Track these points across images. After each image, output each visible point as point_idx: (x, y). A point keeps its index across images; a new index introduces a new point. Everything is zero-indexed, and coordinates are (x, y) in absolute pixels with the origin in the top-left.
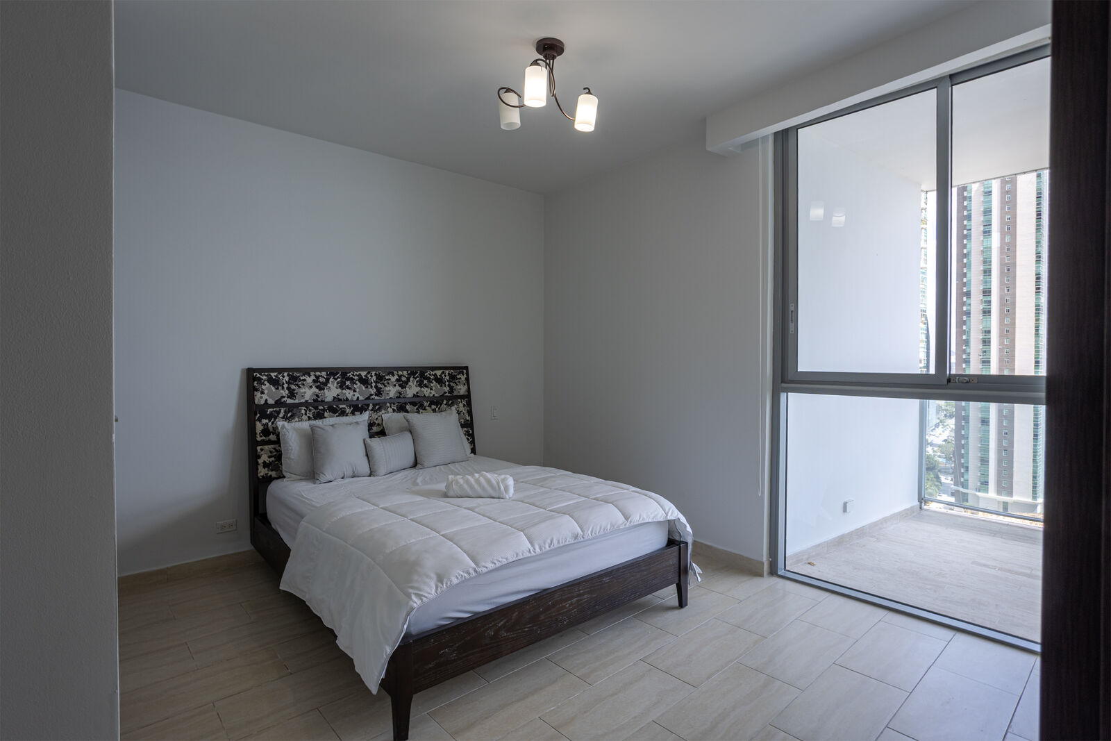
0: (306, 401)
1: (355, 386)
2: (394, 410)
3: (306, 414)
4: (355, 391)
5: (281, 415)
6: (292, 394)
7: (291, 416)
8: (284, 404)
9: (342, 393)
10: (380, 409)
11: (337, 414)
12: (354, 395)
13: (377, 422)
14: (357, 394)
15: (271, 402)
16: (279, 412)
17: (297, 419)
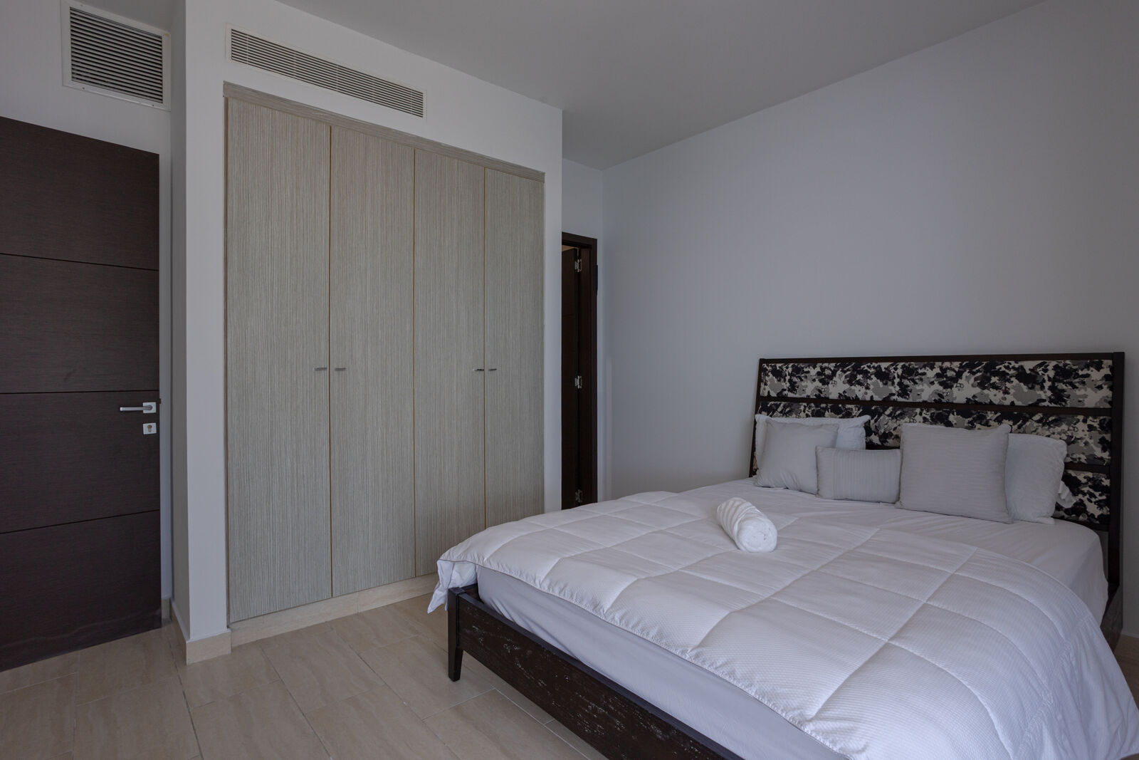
0: (808, 396)
1: (869, 381)
2: (925, 420)
3: (804, 411)
4: (867, 388)
5: (780, 409)
6: (793, 388)
7: (789, 411)
8: (785, 398)
9: (850, 389)
10: (902, 416)
11: (841, 416)
12: (866, 393)
13: (894, 433)
14: (870, 393)
15: (773, 394)
16: (778, 406)
17: (794, 415)
